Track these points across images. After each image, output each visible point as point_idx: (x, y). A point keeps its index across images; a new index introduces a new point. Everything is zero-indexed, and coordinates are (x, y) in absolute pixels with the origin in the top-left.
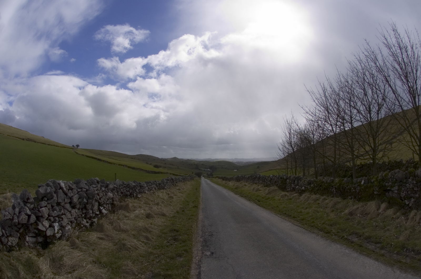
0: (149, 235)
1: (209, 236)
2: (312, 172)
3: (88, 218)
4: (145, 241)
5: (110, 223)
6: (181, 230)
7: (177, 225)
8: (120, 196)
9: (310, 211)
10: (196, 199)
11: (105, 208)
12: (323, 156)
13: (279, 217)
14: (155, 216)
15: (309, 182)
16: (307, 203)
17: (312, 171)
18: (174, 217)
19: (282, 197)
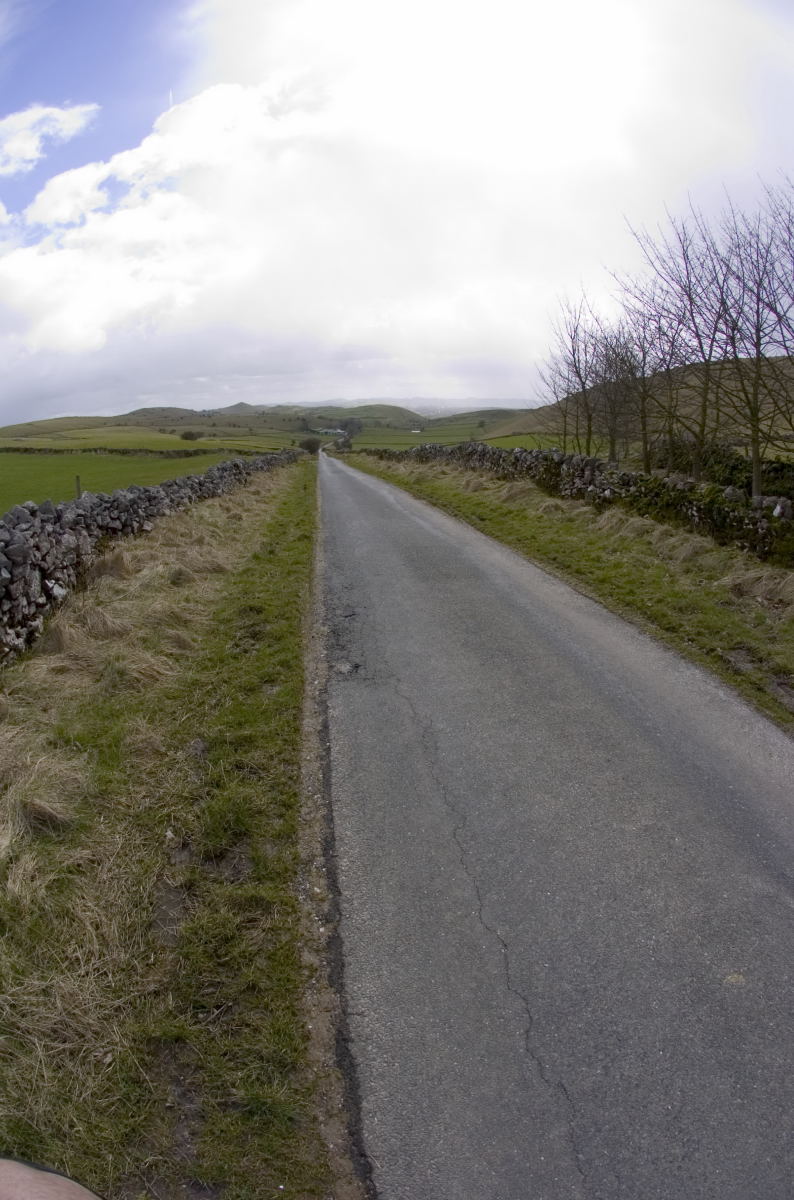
0: (184, 634)
1: (346, 617)
2: (637, 454)
3: (19, 623)
4: (174, 651)
5: (77, 621)
6: (270, 605)
7: (257, 595)
8: (97, 537)
9: (625, 560)
10: (305, 514)
11: (61, 582)
12: (670, 413)
13: (538, 567)
14: (196, 576)
15: (625, 478)
16: (617, 536)
17: (636, 448)
18: (246, 571)
19: (547, 509)
